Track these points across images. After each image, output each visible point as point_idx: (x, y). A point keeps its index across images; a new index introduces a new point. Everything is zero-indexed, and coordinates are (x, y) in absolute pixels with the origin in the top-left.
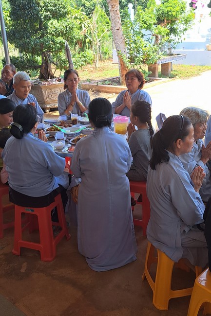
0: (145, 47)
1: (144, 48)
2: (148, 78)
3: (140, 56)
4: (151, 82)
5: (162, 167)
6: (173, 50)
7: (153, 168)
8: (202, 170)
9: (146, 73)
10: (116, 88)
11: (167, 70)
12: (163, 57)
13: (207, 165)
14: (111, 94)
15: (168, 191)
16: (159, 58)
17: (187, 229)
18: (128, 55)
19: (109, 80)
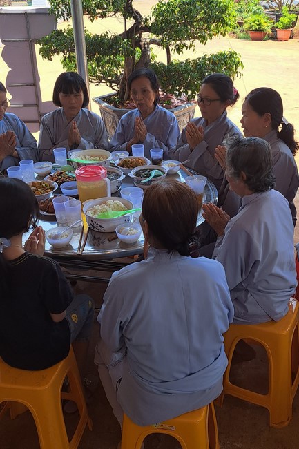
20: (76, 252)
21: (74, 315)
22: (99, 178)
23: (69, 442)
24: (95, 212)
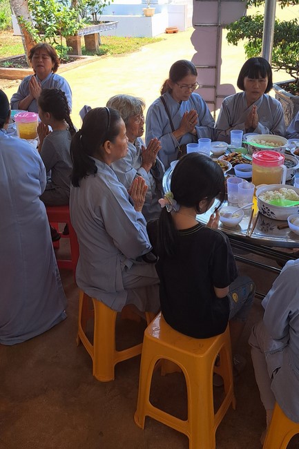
0: (59, 11)
1: (56, 13)
2: (68, 56)
3: (52, 24)
4: (72, 61)
5: (89, 182)
6: (98, 15)
7: (76, 184)
8: (143, 181)
9: (64, 49)
10: (22, 72)
11: (94, 45)
12: (85, 26)
13: (151, 173)
14: (15, 81)
15: (99, 215)
16: (80, 27)
17: (129, 264)
18: (35, 23)
19: (11, 60)
20: (244, 234)
21: (235, 294)
22: (276, 164)
23: (215, 413)
24: (268, 197)
